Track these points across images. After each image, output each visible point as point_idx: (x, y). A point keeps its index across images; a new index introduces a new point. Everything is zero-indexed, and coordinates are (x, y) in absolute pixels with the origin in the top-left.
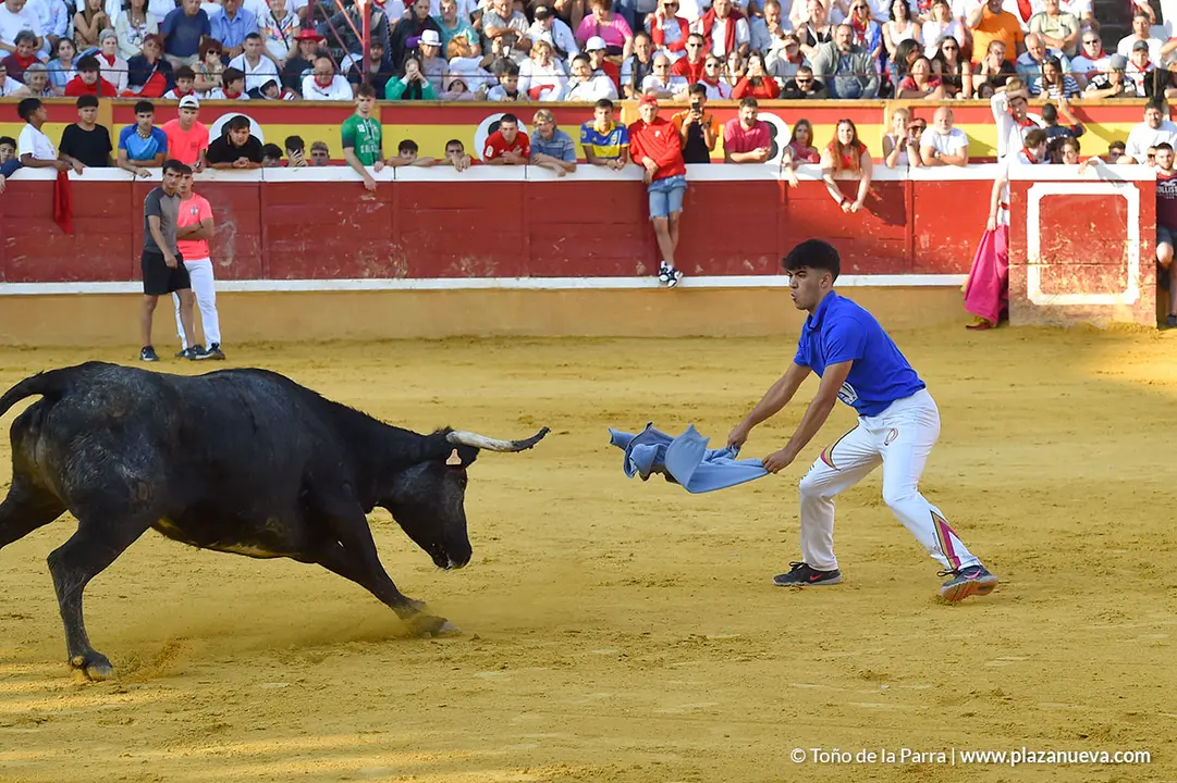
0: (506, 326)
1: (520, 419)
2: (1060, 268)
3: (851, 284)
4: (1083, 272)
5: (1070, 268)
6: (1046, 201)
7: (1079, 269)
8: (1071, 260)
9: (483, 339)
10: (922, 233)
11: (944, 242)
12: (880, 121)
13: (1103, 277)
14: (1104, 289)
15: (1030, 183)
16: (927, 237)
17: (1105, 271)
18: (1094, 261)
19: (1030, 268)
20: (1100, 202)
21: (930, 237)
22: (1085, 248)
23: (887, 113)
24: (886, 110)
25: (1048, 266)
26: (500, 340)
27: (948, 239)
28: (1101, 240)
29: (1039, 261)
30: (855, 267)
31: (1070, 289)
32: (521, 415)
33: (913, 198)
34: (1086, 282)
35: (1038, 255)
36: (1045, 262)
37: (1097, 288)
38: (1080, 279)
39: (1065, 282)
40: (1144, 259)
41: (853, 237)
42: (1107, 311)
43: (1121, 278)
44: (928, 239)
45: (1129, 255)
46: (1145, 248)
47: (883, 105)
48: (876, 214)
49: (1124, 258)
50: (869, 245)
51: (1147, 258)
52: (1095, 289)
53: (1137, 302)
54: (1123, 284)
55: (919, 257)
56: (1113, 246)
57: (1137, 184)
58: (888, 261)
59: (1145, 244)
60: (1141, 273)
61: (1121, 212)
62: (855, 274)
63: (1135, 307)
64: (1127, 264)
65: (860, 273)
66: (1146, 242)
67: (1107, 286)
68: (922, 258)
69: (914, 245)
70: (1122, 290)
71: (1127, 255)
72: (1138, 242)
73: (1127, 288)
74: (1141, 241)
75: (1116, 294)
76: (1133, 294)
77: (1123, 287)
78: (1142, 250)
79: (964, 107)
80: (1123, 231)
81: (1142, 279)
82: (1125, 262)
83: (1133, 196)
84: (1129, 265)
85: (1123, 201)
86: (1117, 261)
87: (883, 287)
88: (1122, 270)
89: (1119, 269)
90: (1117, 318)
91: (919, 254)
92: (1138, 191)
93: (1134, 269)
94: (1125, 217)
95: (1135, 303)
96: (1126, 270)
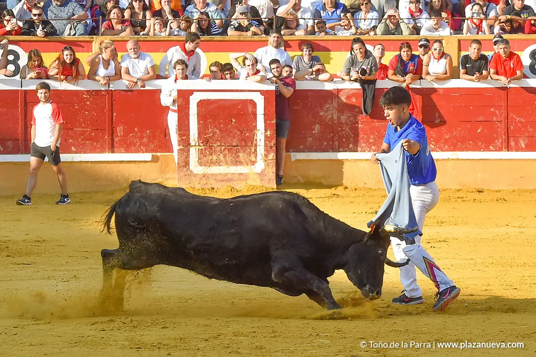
2: (212, 149)
3: (70, 160)
4: (227, 152)
5: (218, 149)
6: (201, 104)
7: (224, 149)
8: (219, 144)
10: (118, 125)
11: (133, 131)
12: (89, 50)
13: (241, 155)
14: (241, 163)
15: (191, 92)
16: (122, 128)
17: (242, 151)
18: (234, 144)
19: (191, 149)
20: (238, 104)
21: (124, 128)
22: (228, 135)
23: (95, 45)
24: (94, 43)
25: (203, 147)
27: (136, 129)
28: (239, 130)
29: (197, 144)
30: (73, 148)
31: (218, 163)
33: (112, 102)
34: (229, 158)
35: (197, 139)
36: (202, 145)
37: (236, 162)
38: (225, 156)
39: (215, 158)
40: (267, 143)
41: (72, 128)
42: (243, 178)
43: (252, 155)
44: (122, 130)
45: (258, 140)
46: (269, 135)
47: (92, 40)
48: (87, 113)
49: (255, 142)
50: (82, 133)
51: (270, 142)
52: (235, 163)
53: (263, 171)
54: (253, 159)
55: (116, 142)
56: (247, 134)
57: (262, 92)
58: (95, 144)
59: (269, 133)
60: (265, 152)
61: (252, 111)
62: (73, 153)
63: (262, 175)
64: (256, 146)
65: (76, 153)
66: (269, 131)
67: (243, 161)
68: (118, 142)
69: (113, 133)
70: (253, 163)
71: (256, 140)
72: (264, 132)
73: (256, 162)
74: (266, 130)
75: (249, 166)
76: (260, 166)
77: (254, 162)
78: (266, 136)
79: (147, 41)
80: (254, 124)
81: (266, 156)
82: (255, 144)
83: (260, 101)
84: (258, 147)
85: (253, 104)
86: (249, 144)
87: (92, 162)
88: (253, 150)
89: (251, 149)
90: (250, 182)
91: (116, 139)
92: (263, 97)
93: (261, 150)
94: (255, 115)
95: (262, 172)
96: (256, 150)
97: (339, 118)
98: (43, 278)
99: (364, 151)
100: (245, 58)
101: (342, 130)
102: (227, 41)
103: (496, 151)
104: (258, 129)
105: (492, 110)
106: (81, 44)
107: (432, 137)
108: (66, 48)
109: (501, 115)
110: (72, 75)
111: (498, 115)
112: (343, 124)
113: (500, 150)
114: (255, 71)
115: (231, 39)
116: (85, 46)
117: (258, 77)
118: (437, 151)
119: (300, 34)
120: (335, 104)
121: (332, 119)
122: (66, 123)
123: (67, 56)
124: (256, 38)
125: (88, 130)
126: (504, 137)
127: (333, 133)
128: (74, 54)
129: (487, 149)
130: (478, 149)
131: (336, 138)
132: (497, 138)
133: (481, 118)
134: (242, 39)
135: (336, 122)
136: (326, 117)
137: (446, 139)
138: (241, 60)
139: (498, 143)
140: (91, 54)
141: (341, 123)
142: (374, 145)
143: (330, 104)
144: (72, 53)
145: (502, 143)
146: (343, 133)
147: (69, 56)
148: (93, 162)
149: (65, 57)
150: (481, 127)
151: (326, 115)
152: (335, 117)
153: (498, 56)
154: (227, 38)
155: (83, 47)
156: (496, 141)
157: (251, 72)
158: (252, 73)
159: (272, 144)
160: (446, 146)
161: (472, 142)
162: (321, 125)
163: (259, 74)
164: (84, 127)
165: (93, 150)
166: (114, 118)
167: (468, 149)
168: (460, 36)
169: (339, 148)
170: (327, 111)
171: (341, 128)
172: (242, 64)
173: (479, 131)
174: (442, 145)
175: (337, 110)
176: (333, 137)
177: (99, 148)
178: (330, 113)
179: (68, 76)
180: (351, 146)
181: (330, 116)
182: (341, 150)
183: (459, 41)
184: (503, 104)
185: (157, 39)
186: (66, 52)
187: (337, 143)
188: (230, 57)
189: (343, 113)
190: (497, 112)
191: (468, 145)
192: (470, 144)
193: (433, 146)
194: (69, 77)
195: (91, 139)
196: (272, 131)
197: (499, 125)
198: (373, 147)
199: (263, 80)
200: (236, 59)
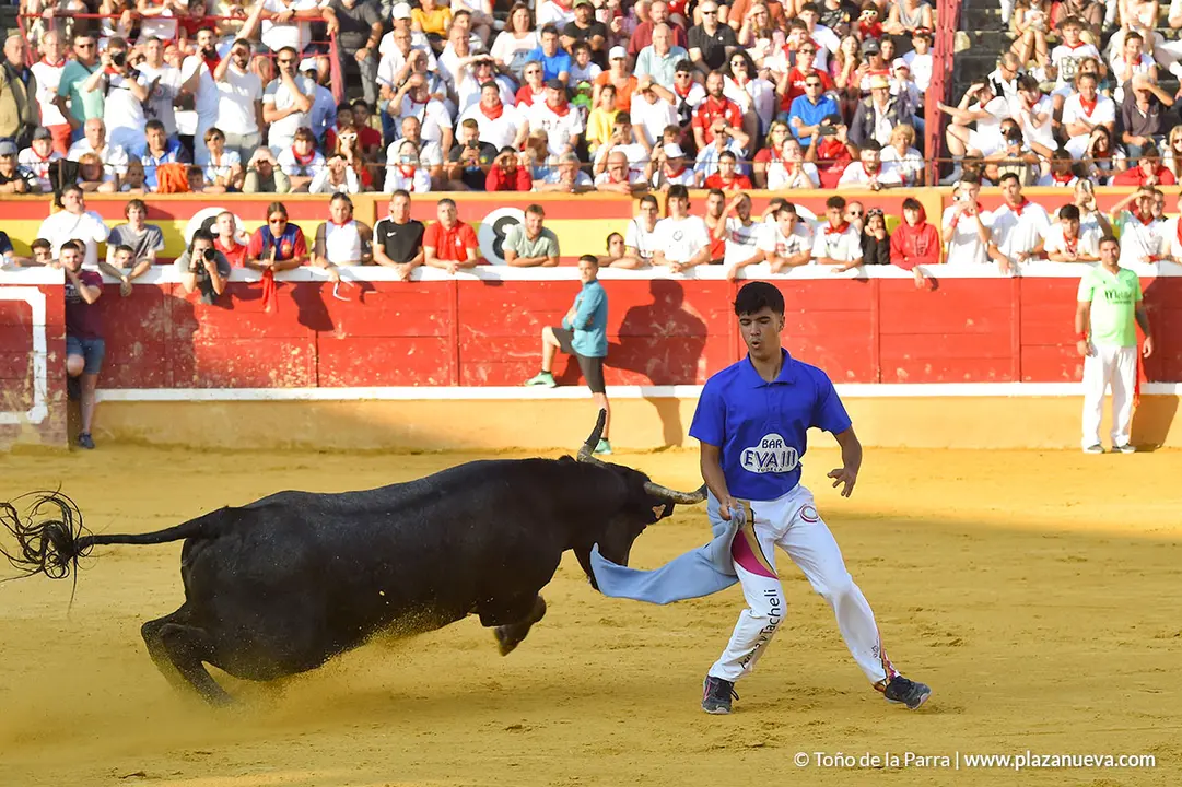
13: (6, 393)
14: (7, 407)
17: (8, 387)
40: (52, 373)
42: (10, 432)
43: (26, 394)
45: (36, 369)
46: (53, 360)
49: (29, 372)
51: (56, 372)
53: (44, 421)
54: (28, 401)
56: (16, 359)
57: (42, 288)
59: (53, 356)
60: (49, 389)
61: (24, 320)
63: (43, 427)
64: (32, 378)
66: (53, 354)
67: (10, 403)
71: (32, 368)
72: (45, 354)
73: (32, 406)
74: (48, 352)
75: (21, 413)
76: (40, 412)
77: (28, 405)
78: (49, 362)
80: (28, 341)
81: (50, 395)
82: (30, 375)
83: (37, 302)
84: (35, 379)
85: (26, 307)
86: (20, 375)
88: (27, 386)
89: (23, 384)
90: (23, 439)
92: (44, 296)
93: (41, 384)
94: (29, 326)
95: (41, 422)
96: (30, 385)
97: (174, 332)
99: (218, 387)
101: (181, 352)
103: (440, 385)
104: (35, 349)
105: (432, 317)
107: (333, 364)
109: (447, 325)
111: (442, 326)
112: (182, 342)
113: (446, 383)
118: (340, 386)
119: (106, 189)
120: (167, 308)
121: (162, 333)
126: (452, 363)
127: (163, 355)
129: (424, 382)
130: (408, 382)
131: (170, 365)
132: (442, 366)
133: (413, 332)
135: (169, 337)
136: (153, 329)
137: (356, 366)
139: (443, 372)
141: (178, 340)
142: (234, 377)
143: (158, 308)
145: (449, 372)
146: (183, 356)
150: (413, 345)
151: (152, 326)
152: (168, 331)
153: (438, 227)
156: (440, 369)
159: (59, 375)
160: (357, 379)
161: (400, 371)
162: (143, 343)
167: (392, 383)
168: (377, 195)
169: (175, 382)
170: (154, 319)
171: (179, 347)
173: (411, 353)
174: (349, 376)
175: (172, 317)
176: (165, 362)
178: (158, 322)
180: (195, 378)
181: (157, 330)
182: (178, 384)
183: (376, 203)
184: (450, 308)
187: (171, 373)
189: (180, 322)
190: (440, 321)
191: (392, 377)
192: (396, 375)
193: (333, 379)
197: (444, 342)
198: (233, 380)
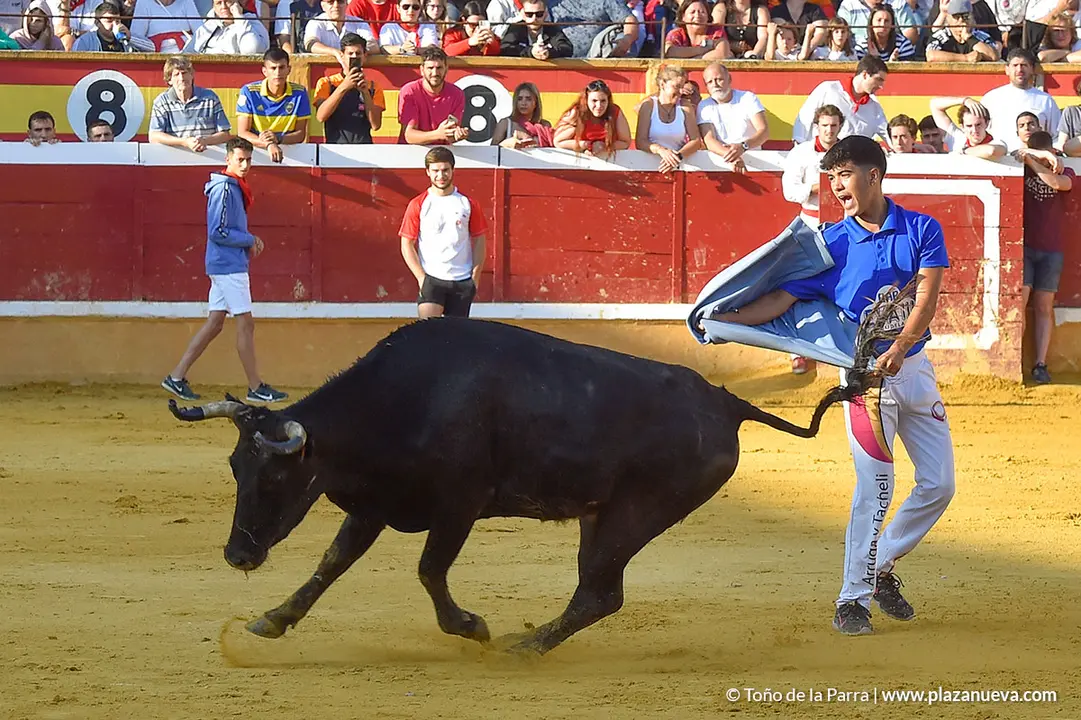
0: (108, 370)
1: (120, 500)
3: (596, 316)
9: (74, 388)
10: (697, 246)
11: (726, 259)
12: (640, 88)
13: (948, 311)
14: (950, 328)
16: (703, 251)
17: (952, 304)
20: (945, 205)
21: (708, 251)
23: (650, 78)
24: (648, 73)
26: (98, 388)
27: (733, 255)
30: (602, 292)
32: (120, 495)
33: (684, 197)
37: (940, 326)
40: (1006, 287)
41: (600, 250)
42: (953, 359)
43: (974, 313)
44: (704, 255)
45: (986, 281)
46: (1008, 271)
47: (644, 66)
48: (632, 218)
49: (979, 285)
50: (622, 261)
51: (1011, 285)
52: (937, 328)
53: (995, 347)
54: (976, 321)
55: (691, 280)
56: (963, 268)
57: (997, 181)
58: (648, 284)
59: (1008, 266)
60: (1001, 306)
61: (974, 220)
62: (602, 302)
63: (992, 353)
64: (982, 293)
65: (608, 301)
66: (1009, 263)
67: (954, 324)
68: (696, 281)
69: (685, 262)
70: (975, 329)
71: (982, 281)
72: (998, 263)
73: (981, 327)
74: (1003, 260)
75: (967, 336)
76: (989, 335)
77: (976, 326)
78: (1003, 273)
79: (758, 70)
80: (978, 247)
81: (1002, 314)
82: (980, 290)
83: (991, 198)
84: (985, 294)
85: (977, 203)
86: (968, 289)
87: (640, 322)
88: (976, 302)
89: (971, 300)
90: (967, 369)
91: (692, 275)
92: (998, 191)
93: (992, 301)
94: (980, 227)
95: (992, 348)
96: (981, 302)
98: (539, 561)
100: (964, 110)
102: (925, 72)
104: (986, 255)
106: (623, 74)
108: (593, 85)
110: (604, 140)
114: (983, 136)
115: (933, 68)
116: (632, 80)
117: (988, 149)
122: (589, 238)
123: (594, 102)
124: (985, 66)
125: (635, 253)
128: (610, 97)
134: (955, 68)
138: (953, 113)
140: (642, 96)
144: (606, 97)
147: (598, 104)
148: (643, 320)
149: (591, 105)
154: (924, 66)
155: (626, 81)
157: (973, 140)
158: (976, 141)
159: (1016, 289)
163: (991, 143)
164: (626, 249)
165: (644, 297)
166: (688, 231)
172: (955, 119)
177: (656, 292)
179: (595, 141)
185: (779, 67)
186: (593, 95)
188: (930, 106)
194: (598, 145)
195: (639, 272)
196: (1015, 262)
199: (999, 154)
200: (944, 111)
